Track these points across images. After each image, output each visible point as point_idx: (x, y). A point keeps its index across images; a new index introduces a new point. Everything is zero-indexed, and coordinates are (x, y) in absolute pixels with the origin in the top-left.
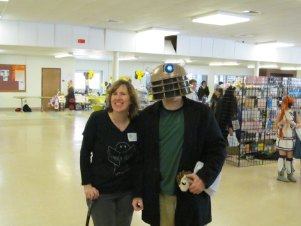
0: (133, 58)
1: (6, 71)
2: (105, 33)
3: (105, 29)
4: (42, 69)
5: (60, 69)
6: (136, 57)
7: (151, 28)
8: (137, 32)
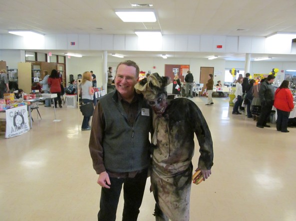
0: (267, 59)
1: (177, 69)
2: (238, 39)
3: (239, 37)
4: (201, 67)
5: (213, 68)
6: (269, 57)
7: (276, 33)
8: (266, 37)
